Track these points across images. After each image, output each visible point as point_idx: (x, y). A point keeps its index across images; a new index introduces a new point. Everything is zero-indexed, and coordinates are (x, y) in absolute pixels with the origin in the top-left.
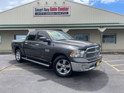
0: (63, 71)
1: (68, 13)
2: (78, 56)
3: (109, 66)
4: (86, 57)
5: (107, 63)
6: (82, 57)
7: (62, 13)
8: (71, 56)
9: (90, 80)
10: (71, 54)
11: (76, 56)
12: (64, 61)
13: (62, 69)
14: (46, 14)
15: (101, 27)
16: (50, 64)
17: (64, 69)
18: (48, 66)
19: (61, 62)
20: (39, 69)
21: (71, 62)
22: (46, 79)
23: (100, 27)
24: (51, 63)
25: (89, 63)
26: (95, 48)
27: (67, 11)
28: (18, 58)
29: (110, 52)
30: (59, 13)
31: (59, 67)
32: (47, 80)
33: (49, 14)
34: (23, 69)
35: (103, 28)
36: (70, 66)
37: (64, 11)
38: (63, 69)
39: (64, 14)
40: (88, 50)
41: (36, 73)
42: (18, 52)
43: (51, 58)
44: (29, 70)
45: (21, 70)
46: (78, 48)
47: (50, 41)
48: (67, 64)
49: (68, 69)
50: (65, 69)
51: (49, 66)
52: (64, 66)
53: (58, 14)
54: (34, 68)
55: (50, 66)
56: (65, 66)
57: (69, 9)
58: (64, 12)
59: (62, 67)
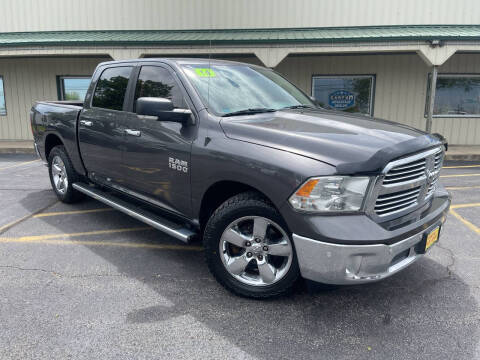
0: (252, 269)
4: (376, 208)
5: (457, 216)
8: (294, 201)
10: (294, 195)
11: (322, 206)
12: (261, 224)
13: (249, 260)
15: (434, 42)
16: (192, 228)
17: (261, 259)
18: (184, 236)
19: (246, 227)
20: (143, 245)
21: (294, 235)
23: (428, 41)
24: (196, 221)
25: (387, 242)
26: (424, 160)
28: (62, 185)
29: (466, 157)
31: (234, 250)
34: (72, 239)
35: (440, 45)
36: (289, 248)
38: (254, 261)
41: (127, 265)
44: (97, 250)
45: (65, 247)
47: (189, 115)
48: (273, 236)
49: (277, 261)
50: (264, 260)
51: (186, 237)
52: (257, 245)
54: (121, 234)
55: (191, 241)
56: (266, 249)
59: (248, 249)
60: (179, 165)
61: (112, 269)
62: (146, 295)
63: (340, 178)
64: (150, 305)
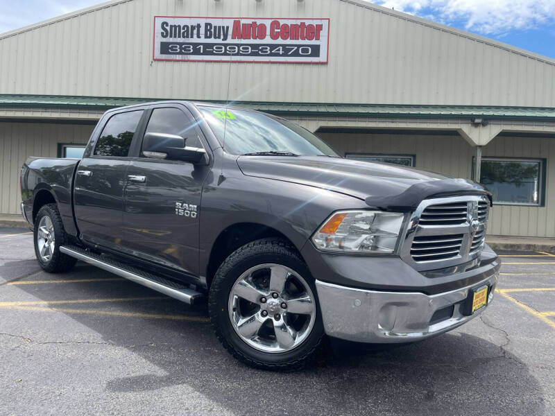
0: (267, 333)
1: (316, 51)
2: (362, 246)
3: (525, 314)
4: (412, 252)
5: (511, 299)
6: (389, 251)
7: (287, 50)
8: (318, 241)
9: (430, 397)
10: (318, 234)
11: (352, 246)
12: (279, 275)
13: (263, 319)
14: (212, 54)
15: (477, 121)
16: (199, 287)
17: (278, 319)
18: (186, 296)
19: (261, 279)
20: (137, 314)
21: (317, 281)
22: (161, 373)
24: (203, 280)
25: (427, 291)
26: (465, 203)
27: (314, 42)
28: (47, 251)
30: (273, 47)
31: (246, 308)
32: (168, 381)
33: (225, 54)
34: (51, 306)
36: (313, 305)
37: (300, 42)
38: (269, 321)
39: (296, 54)
40: (426, 210)
41: (114, 334)
42: (47, 219)
43: (206, 253)
44: (80, 318)
45: (40, 314)
46: (365, 196)
48: (293, 289)
49: (296, 322)
50: (281, 321)
51: (189, 297)
52: (276, 301)
53: (271, 55)
54: (112, 304)
55: (195, 301)
56: (284, 305)
57: (323, 33)
58: (299, 46)
59: (263, 306)
60: (187, 210)
61: (95, 336)
62: (135, 363)
63: (371, 214)
64: (138, 374)
